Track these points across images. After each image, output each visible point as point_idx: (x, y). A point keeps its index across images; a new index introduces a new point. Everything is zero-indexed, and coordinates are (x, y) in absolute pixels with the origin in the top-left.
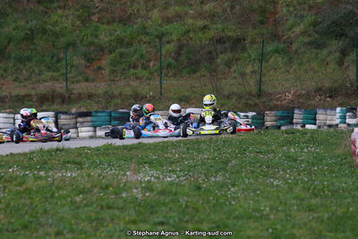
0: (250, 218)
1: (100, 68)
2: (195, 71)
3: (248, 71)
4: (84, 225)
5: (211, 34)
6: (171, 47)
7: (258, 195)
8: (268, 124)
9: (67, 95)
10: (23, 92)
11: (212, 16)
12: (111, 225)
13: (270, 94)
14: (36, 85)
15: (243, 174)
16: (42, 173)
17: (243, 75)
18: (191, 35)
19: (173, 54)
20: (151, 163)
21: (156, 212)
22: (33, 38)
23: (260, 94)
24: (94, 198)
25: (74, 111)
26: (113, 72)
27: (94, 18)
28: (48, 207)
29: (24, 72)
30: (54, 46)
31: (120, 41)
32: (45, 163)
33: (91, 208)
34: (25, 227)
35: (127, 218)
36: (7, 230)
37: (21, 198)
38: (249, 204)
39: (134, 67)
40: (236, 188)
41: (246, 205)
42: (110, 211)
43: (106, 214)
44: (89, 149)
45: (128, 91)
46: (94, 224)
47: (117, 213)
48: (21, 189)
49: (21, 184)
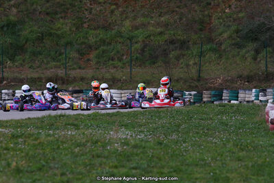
0: (197, 165)
1: (89, 60)
2: (154, 63)
3: (191, 63)
4: (81, 169)
5: (166, 37)
6: (138, 46)
7: (202, 149)
8: (205, 100)
9: (66, 78)
10: (36, 76)
11: (166, 25)
12: (100, 169)
13: (207, 79)
14: (45, 71)
15: (191, 134)
16: (51, 132)
17: (188, 66)
18: (152, 38)
19: (139, 51)
20: (126, 126)
21: (131, 160)
22: (43, 39)
23: (199, 79)
24: (88, 150)
25: (70, 89)
26: (98, 63)
27: (85, 25)
28: (56, 155)
29: (37, 62)
30: (57, 44)
31: (103, 42)
32: (53, 125)
33: (85, 157)
34: (40, 169)
35: (111, 164)
36: (27, 171)
37: (36, 149)
38: (196, 155)
39: (112, 60)
40: (187, 144)
41: (194, 156)
42: (100, 159)
43: (97, 161)
44: (83, 115)
45: (108, 76)
46: (88, 168)
47: (104, 160)
48: (37, 142)
49: (36, 139)
